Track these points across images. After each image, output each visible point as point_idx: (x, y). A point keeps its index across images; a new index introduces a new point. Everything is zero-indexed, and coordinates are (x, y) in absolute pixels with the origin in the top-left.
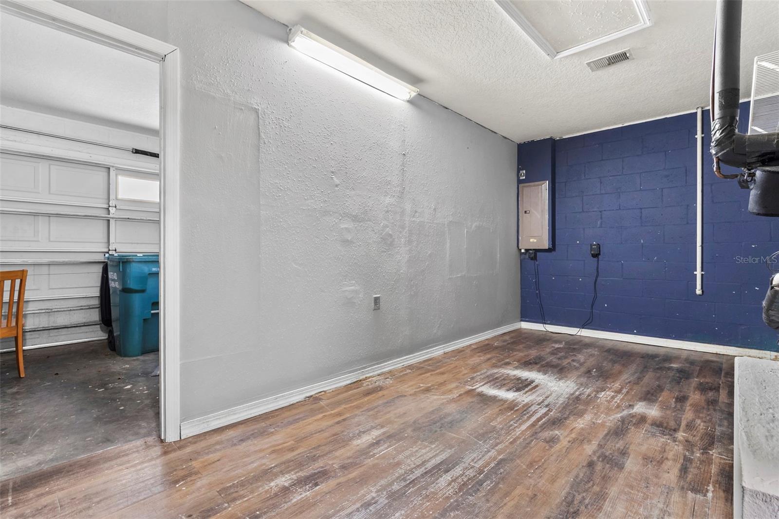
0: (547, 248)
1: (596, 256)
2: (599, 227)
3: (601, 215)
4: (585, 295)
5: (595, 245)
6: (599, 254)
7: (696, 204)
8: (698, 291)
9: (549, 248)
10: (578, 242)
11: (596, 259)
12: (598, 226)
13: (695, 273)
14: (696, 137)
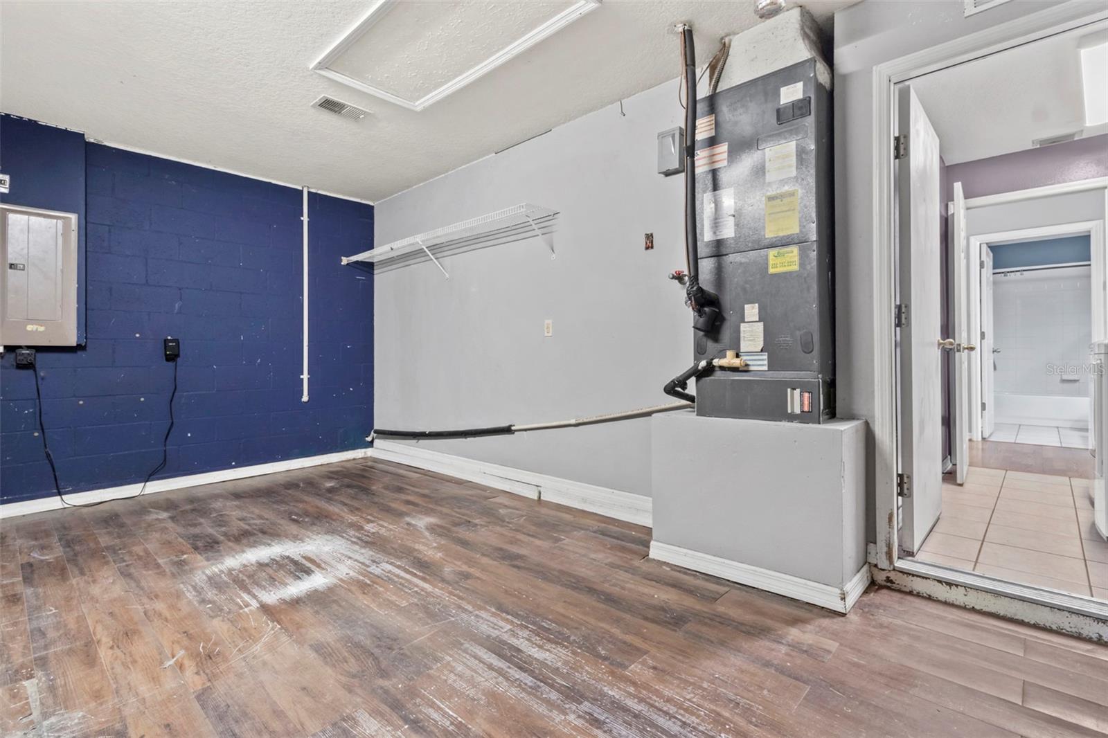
0: (75, 345)
1: (172, 357)
2: (177, 313)
3: (181, 294)
4: (151, 424)
5: (171, 341)
6: (177, 356)
7: (303, 297)
8: (305, 398)
9: (78, 345)
10: (138, 335)
11: (171, 364)
12: (176, 311)
13: (302, 377)
14: (302, 218)
